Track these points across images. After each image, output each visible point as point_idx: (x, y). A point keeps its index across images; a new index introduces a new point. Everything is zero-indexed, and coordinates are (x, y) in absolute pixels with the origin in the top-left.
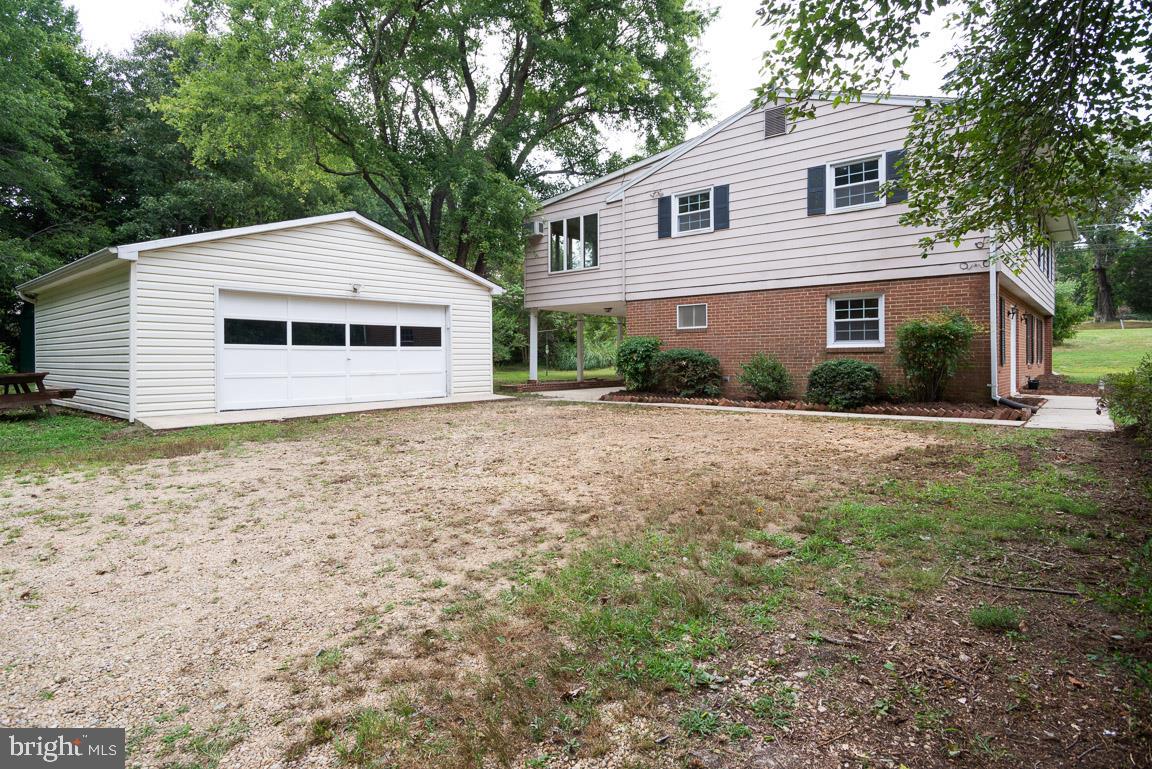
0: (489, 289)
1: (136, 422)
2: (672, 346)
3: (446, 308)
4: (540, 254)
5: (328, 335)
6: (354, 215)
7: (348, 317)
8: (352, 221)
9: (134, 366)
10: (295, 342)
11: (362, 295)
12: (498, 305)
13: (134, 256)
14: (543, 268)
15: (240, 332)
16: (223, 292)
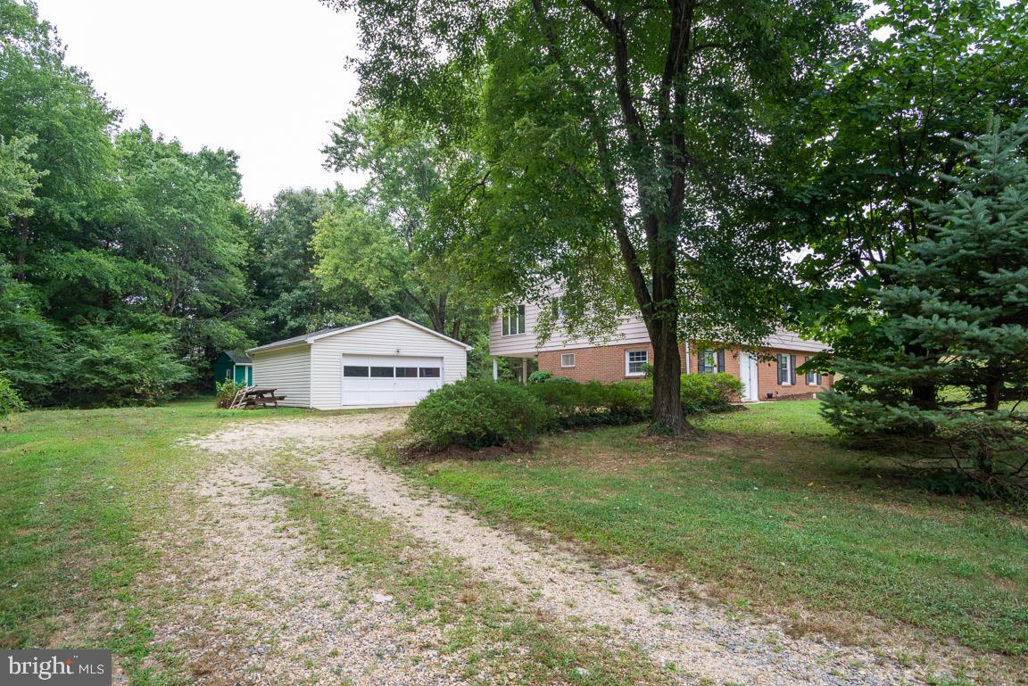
0: (465, 348)
1: (313, 408)
2: (558, 375)
3: (442, 358)
4: (496, 326)
5: (386, 372)
6: (398, 317)
7: (395, 364)
8: (396, 319)
9: (313, 385)
10: (372, 376)
11: (401, 353)
12: (469, 355)
13: (313, 342)
14: (499, 334)
15: (351, 372)
16: (344, 355)
